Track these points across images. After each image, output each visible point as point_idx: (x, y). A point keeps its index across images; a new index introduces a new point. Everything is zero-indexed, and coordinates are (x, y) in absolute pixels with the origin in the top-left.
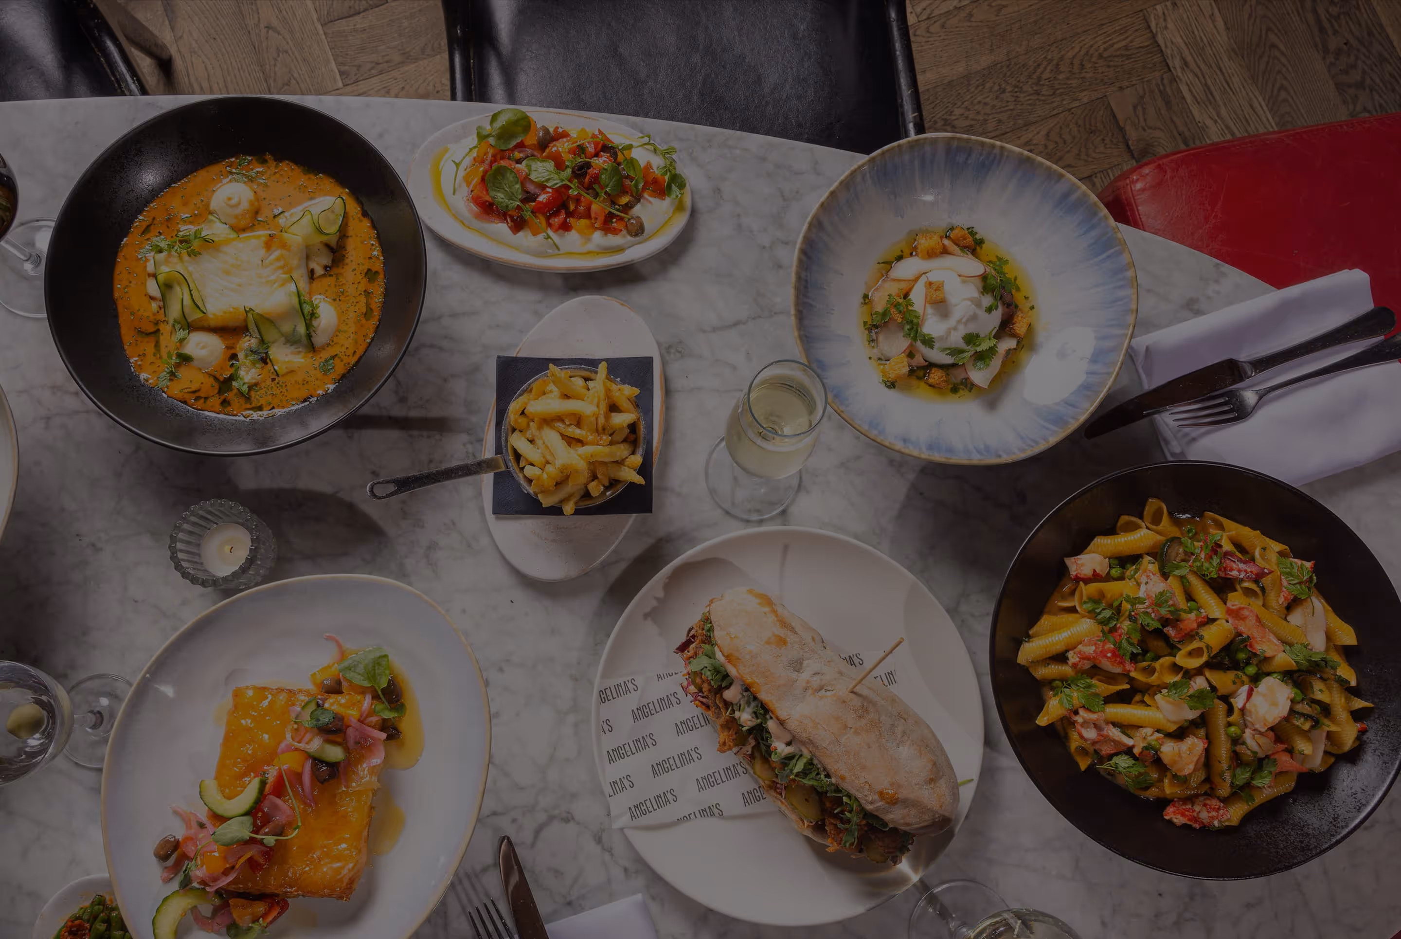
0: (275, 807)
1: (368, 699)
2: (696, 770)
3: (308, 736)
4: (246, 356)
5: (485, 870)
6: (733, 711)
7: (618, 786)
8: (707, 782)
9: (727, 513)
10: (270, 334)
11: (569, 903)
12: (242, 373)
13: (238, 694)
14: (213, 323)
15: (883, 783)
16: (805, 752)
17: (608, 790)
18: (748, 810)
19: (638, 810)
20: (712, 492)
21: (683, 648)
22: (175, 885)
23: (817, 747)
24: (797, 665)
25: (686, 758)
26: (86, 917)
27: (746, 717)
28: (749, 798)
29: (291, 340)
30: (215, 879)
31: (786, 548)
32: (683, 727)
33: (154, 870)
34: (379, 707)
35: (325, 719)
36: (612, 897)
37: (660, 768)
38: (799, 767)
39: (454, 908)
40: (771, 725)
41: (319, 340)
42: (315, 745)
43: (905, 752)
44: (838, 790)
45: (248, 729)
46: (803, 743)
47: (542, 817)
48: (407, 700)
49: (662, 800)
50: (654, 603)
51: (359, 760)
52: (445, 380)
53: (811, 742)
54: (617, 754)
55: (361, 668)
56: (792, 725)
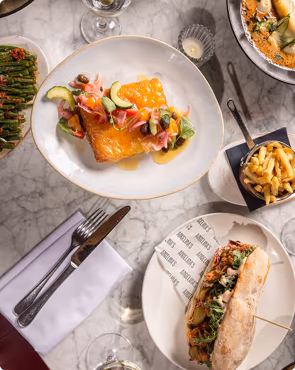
0: (122, 116)
1: (176, 134)
2: (187, 268)
3: (157, 117)
4: (269, 23)
5: (113, 205)
6: (224, 274)
7: (170, 242)
8: (185, 274)
9: (281, 234)
10: (282, 29)
11: (115, 243)
12: (262, 24)
13: (155, 80)
14: (275, 4)
15: (229, 346)
16: (225, 310)
17: (167, 239)
18: (182, 294)
19: (165, 254)
20: (286, 225)
21: (232, 243)
22: (72, 90)
23: (230, 314)
24: (254, 291)
25: (190, 262)
26: (27, 56)
27: (224, 281)
28: (186, 292)
29: (282, 39)
30: (84, 105)
31: (282, 263)
32: (201, 256)
33: (71, 78)
34: (175, 140)
35: (167, 121)
36: (125, 258)
37: (182, 254)
38: (218, 310)
39: (93, 200)
40: (227, 292)
41: (286, 49)
42: (154, 122)
43: (242, 348)
44: (216, 329)
45: (146, 91)
46: (228, 308)
47: (142, 218)
48: (179, 149)
49: (171, 260)
50: (241, 223)
51: (154, 142)
52: (283, 105)
53: (230, 311)
54: (181, 235)
55: (185, 125)
56: (233, 301)
